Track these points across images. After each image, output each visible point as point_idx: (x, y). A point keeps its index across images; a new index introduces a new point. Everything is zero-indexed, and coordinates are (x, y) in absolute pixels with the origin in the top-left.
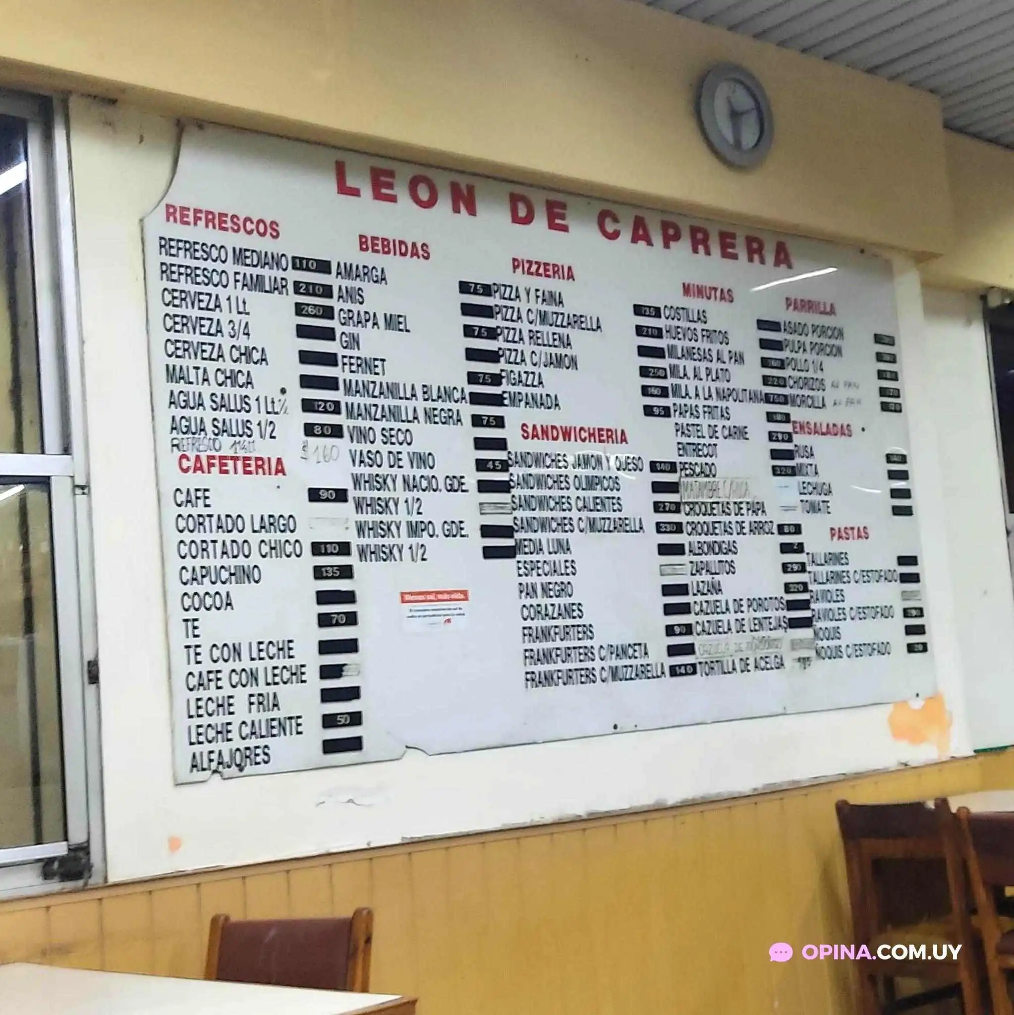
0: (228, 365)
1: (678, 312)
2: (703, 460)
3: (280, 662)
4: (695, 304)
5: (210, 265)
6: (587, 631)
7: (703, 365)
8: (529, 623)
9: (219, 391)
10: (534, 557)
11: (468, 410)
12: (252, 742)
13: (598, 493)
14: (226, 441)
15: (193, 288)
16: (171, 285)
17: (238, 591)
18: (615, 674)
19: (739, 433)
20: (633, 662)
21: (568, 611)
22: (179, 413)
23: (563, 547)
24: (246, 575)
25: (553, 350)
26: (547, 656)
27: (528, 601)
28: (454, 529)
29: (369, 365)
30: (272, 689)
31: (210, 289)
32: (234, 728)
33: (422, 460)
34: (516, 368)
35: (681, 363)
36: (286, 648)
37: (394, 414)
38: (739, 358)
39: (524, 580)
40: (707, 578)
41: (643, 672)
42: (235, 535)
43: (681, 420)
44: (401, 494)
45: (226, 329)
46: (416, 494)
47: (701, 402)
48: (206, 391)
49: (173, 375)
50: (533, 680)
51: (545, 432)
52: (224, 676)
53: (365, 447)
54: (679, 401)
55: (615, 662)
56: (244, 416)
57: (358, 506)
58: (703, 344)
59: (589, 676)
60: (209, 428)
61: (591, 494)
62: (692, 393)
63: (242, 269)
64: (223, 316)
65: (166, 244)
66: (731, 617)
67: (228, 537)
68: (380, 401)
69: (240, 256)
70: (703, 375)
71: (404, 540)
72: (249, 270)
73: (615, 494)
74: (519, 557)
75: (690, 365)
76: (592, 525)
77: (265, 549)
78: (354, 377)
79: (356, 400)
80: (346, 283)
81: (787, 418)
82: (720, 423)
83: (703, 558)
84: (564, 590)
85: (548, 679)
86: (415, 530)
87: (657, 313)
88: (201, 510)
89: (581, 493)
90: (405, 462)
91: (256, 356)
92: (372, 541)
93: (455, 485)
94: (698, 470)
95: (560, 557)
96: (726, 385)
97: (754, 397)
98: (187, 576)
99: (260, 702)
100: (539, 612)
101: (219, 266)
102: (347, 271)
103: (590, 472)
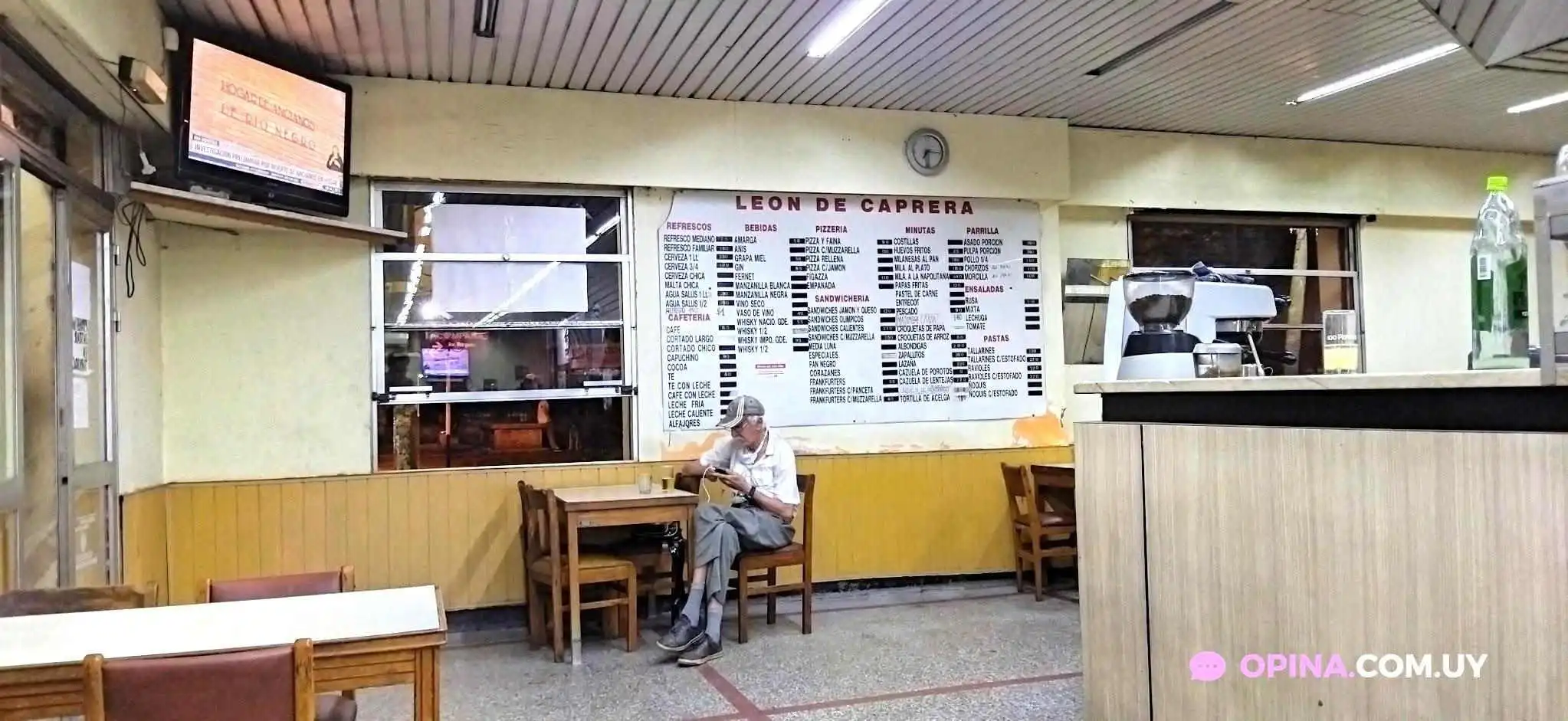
0: (689, 280)
1: (902, 241)
2: (910, 307)
3: (705, 390)
4: (911, 236)
5: (683, 243)
6: (843, 381)
7: (914, 265)
8: (813, 377)
9: (685, 290)
10: (818, 351)
11: (790, 291)
12: (693, 418)
13: (853, 323)
14: (687, 309)
15: (676, 253)
16: (668, 252)
17: (690, 364)
18: (855, 399)
19: (934, 294)
20: (865, 395)
21: (833, 372)
22: (669, 299)
23: (832, 346)
24: (692, 358)
25: (834, 264)
26: (821, 391)
27: (813, 369)
28: (781, 340)
29: (748, 276)
30: (701, 399)
31: (684, 252)
32: (686, 413)
33: (768, 312)
34: (814, 272)
35: (902, 264)
36: (707, 385)
37: (757, 294)
38: (935, 259)
39: (812, 360)
40: (907, 359)
41: (869, 399)
42: (689, 343)
43: (899, 289)
44: (758, 326)
45: (689, 266)
46: (764, 326)
47: (911, 281)
48: (680, 290)
49: (667, 285)
50: (813, 400)
51: (827, 298)
52: (683, 394)
53: (743, 308)
54: (899, 281)
55: (855, 394)
56: (695, 299)
57: (740, 332)
58: (915, 254)
59: (842, 399)
60: (681, 304)
61: (848, 324)
62: (907, 276)
63: (696, 243)
64: (688, 262)
65: (666, 238)
66: (921, 376)
67: (686, 344)
68: (751, 290)
69: (695, 239)
70: (914, 268)
71: (759, 344)
72: (698, 244)
73: (861, 323)
74: (810, 350)
75: (906, 264)
76: (847, 337)
77: (701, 348)
78: (740, 281)
79: (740, 290)
80: (738, 244)
81: (962, 285)
82: (922, 289)
83: (907, 351)
84: (831, 364)
85: (822, 400)
86: (763, 340)
87: (890, 242)
88: (676, 334)
89: (843, 324)
90: (761, 313)
91: (700, 276)
92: (743, 345)
93: (783, 322)
94: (907, 311)
95: (831, 350)
96: (927, 272)
97: (943, 276)
98: (670, 358)
99: (697, 403)
100: (818, 373)
101: (687, 243)
102: (740, 240)
103: (848, 315)
